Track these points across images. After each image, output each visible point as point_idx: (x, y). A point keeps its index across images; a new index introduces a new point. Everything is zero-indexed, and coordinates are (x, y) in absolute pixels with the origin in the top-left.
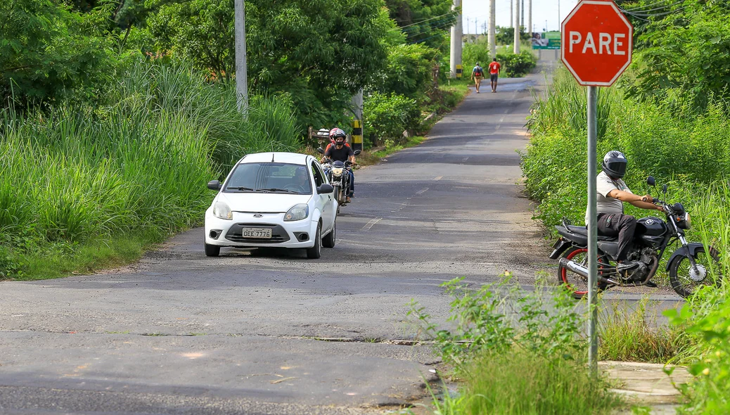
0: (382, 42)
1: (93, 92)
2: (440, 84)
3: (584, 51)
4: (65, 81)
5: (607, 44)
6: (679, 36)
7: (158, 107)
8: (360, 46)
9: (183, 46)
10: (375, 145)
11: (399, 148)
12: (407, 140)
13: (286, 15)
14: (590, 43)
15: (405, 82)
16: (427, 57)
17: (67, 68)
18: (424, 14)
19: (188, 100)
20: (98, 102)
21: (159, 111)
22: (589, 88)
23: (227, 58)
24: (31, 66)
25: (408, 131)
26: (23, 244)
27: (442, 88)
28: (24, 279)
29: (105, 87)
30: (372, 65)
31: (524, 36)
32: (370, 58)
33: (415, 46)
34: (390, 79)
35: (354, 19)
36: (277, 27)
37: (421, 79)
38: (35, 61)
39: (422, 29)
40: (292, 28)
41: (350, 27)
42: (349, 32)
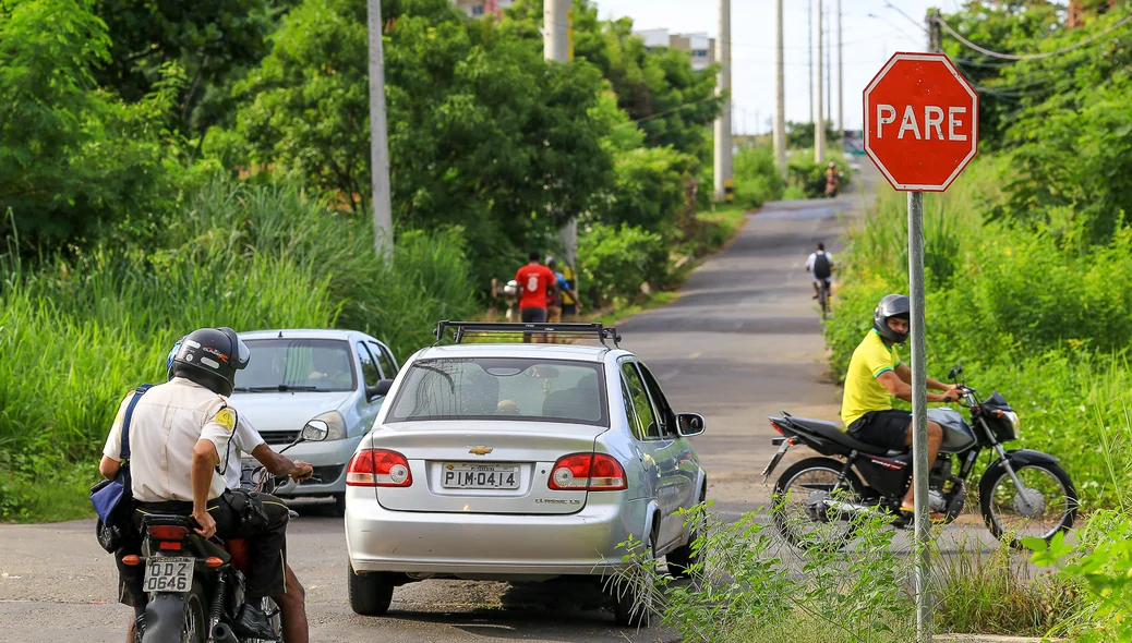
0: (605, 143)
1: (146, 227)
2: (699, 210)
3: (901, 136)
4: (101, 210)
5: (937, 123)
6: (1067, 126)
7: (250, 250)
8: (569, 151)
9: (294, 157)
10: (597, 306)
11: (636, 310)
12: (647, 299)
13: (453, 105)
14: (909, 122)
15: (642, 208)
16: (677, 167)
17: (103, 191)
18: (673, 102)
19: (297, 237)
20: (152, 244)
21: (251, 256)
22: (910, 195)
23: (362, 174)
24: (47, 188)
25: (650, 283)
26: (29, 467)
27: (701, 216)
28: (30, 520)
29: (165, 219)
30: (590, 181)
31: (830, 136)
32: (585, 169)
33: (657, 151)
34: (619, 203)
35: (559, 110)
36: (440, 126)
37: (668, 201)
38: (54, 180)
39: (669, 126)
40: (463, 126)
41: (554, 122)
42: (553, 130)
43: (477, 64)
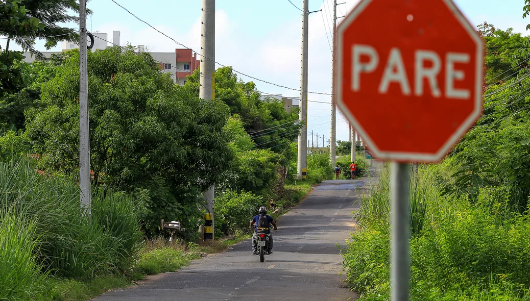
2: (287, 184)
3: (383, 88)
5: (432, 74)
8: (209, 150)
9: (56, 148)
10: (225, 235)
11: (248, 237)
13: (145, 122)
14: (395, 71)
15: (253, 182)
16: (272, 160)
22: (394, 165)
27: (288, 187)
30: (221, 166)
31: (359, 149)
32: (218, 160)
33: (263, 152)
34: (241, 179)
35: (205, 126)
37: (267, 179)
39: (272, 139)
40: (150, 133)
41: (201, 133)
42: (200, 137)
43: (159, 100)
